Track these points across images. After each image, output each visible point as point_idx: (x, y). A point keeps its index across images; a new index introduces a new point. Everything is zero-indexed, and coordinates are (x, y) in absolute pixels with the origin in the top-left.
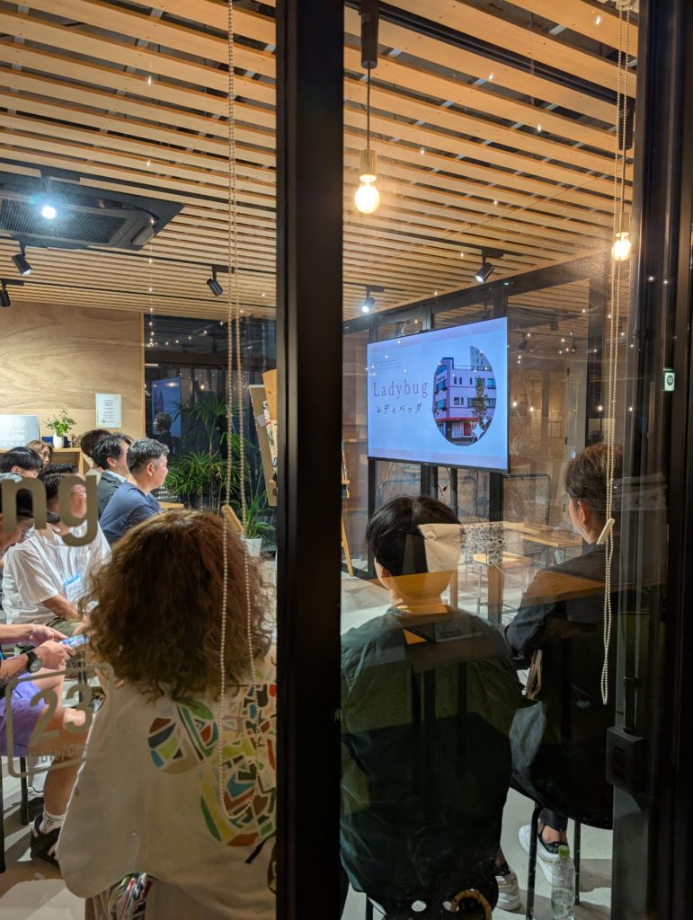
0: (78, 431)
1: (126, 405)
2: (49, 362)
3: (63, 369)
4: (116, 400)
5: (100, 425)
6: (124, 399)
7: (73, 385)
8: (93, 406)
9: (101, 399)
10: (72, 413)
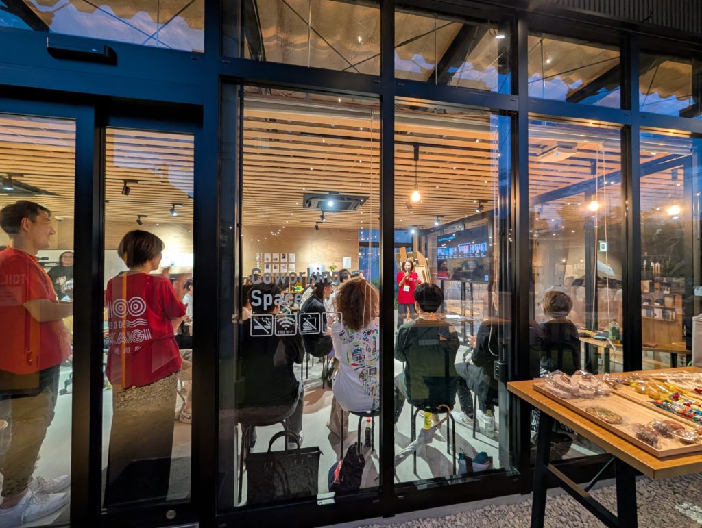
0: (337, 270)
1: (353, 261)
2: (329, 247)
3: (333, 249)
4: (349, 259)
5: (344, 268)
6: (352, 259)
7: (336, 254)
8: (342, 261)
9: (345, 259)
10: (336, 264)
